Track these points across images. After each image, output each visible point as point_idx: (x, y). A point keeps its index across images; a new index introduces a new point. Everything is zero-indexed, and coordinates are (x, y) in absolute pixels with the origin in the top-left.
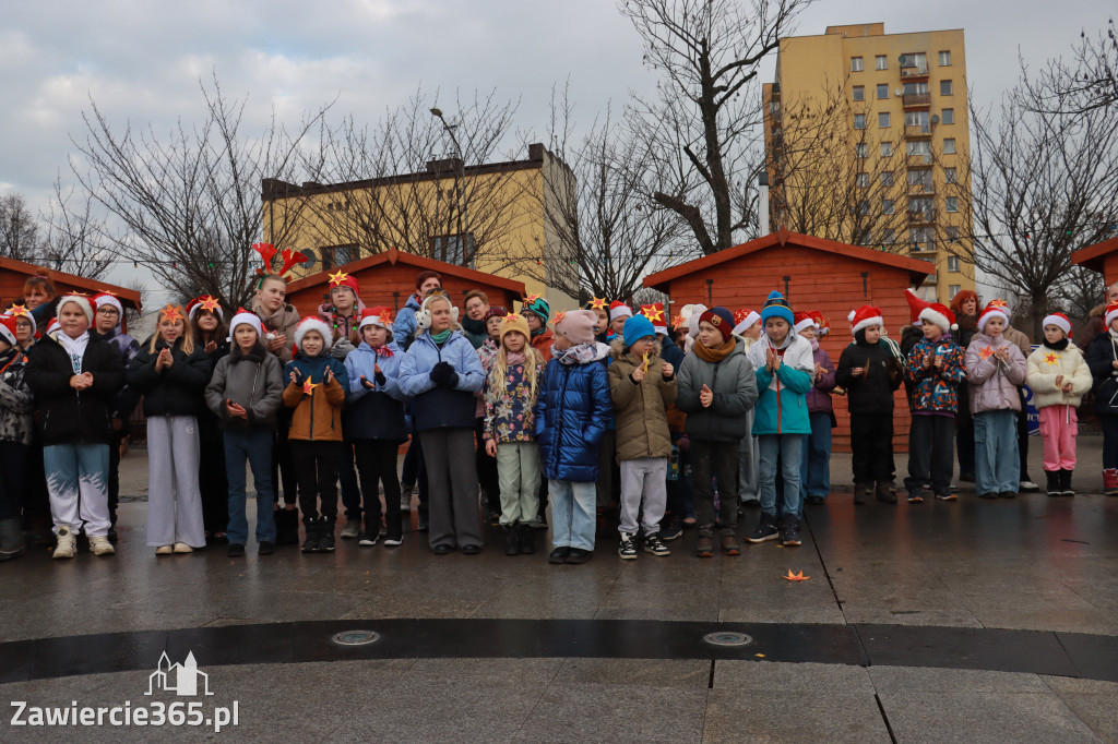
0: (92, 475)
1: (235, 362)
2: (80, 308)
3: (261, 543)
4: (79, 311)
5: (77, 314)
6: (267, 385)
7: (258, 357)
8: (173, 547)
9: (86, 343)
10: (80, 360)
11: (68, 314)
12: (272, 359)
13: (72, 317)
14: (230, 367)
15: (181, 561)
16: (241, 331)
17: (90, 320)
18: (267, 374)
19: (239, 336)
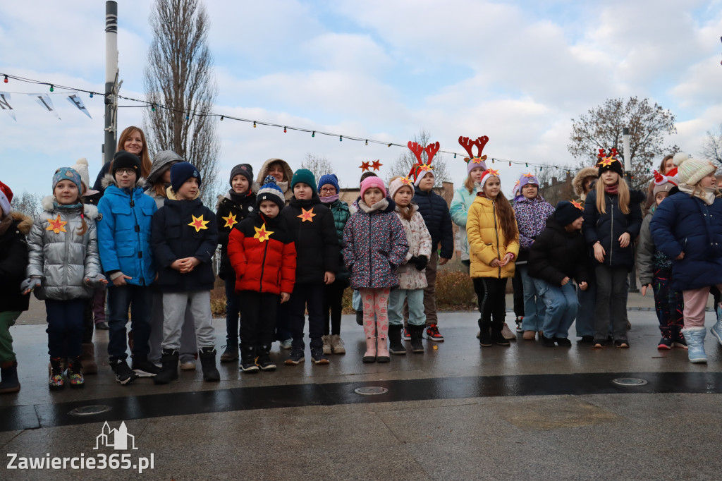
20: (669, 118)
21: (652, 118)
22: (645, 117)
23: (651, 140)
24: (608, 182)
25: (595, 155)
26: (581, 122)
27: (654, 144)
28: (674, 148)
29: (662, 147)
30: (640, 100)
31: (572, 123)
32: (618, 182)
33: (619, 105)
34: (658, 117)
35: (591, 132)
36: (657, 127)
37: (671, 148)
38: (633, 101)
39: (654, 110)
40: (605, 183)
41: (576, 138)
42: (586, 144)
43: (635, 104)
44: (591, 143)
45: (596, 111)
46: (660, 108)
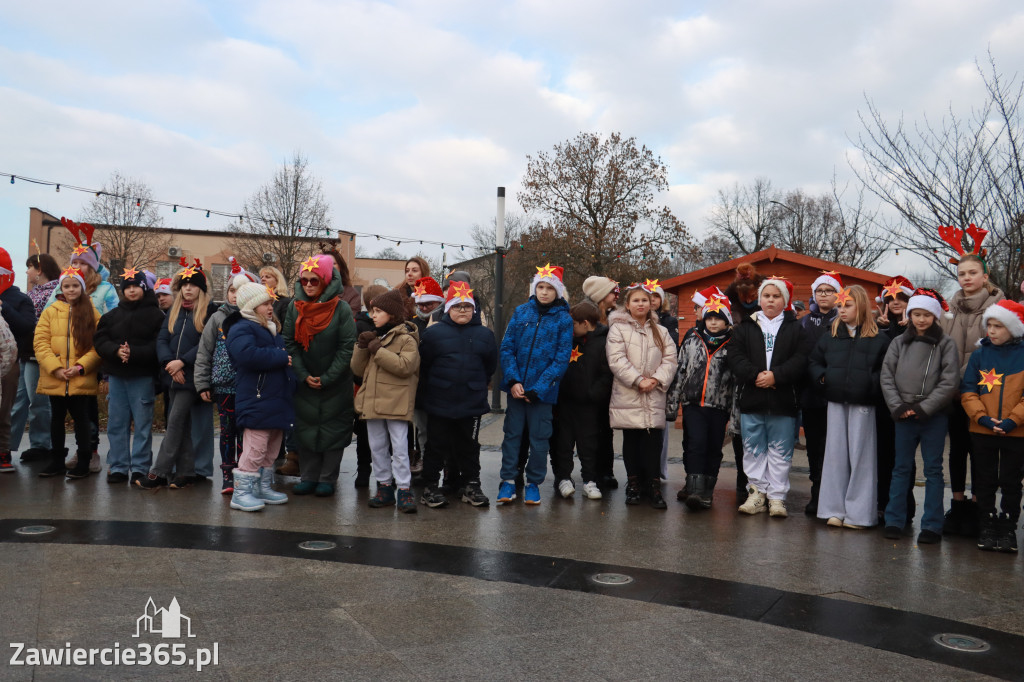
0: (777, 441)
1: (908, 342)
2: (779, 290)
3: (923, 530)
4: (777, 293)
5: (775, 296)
6: (941, 368)
7: (932, 338)
8: (843, 521)
9: (780, 323)
10: (774, 338)
11: (768, 296)
12: (948, 341)
13: (771, 299)
14: (904, 346)
15: (848, 535)
16: (918, 315)
17: (786, 302)
18: (942, 356)
19: (915, 319)
20: (660, 168)
21: (638, 166)
22: (629, 163)
23: (637, 195)
24: (187, 298)
25: (557, 210)
26: (540, 160)
27: (641, 201)
28: (665, 210)
29: (650, 207)
30: (624, 138)
31: (527, 161)
32: (198, 298)
33: (595, 142)
34: (647, 165)
35: (553, 177)
36: (644, 178)
37: (661, 210)
38: (616, 139)
39: (641, 154)
40: (183, 298)
41: (531, 184)
42: (543, 194)
43: (617, 142)
44: (550, 193)
45: (564, 147)
46: (649, 153)
